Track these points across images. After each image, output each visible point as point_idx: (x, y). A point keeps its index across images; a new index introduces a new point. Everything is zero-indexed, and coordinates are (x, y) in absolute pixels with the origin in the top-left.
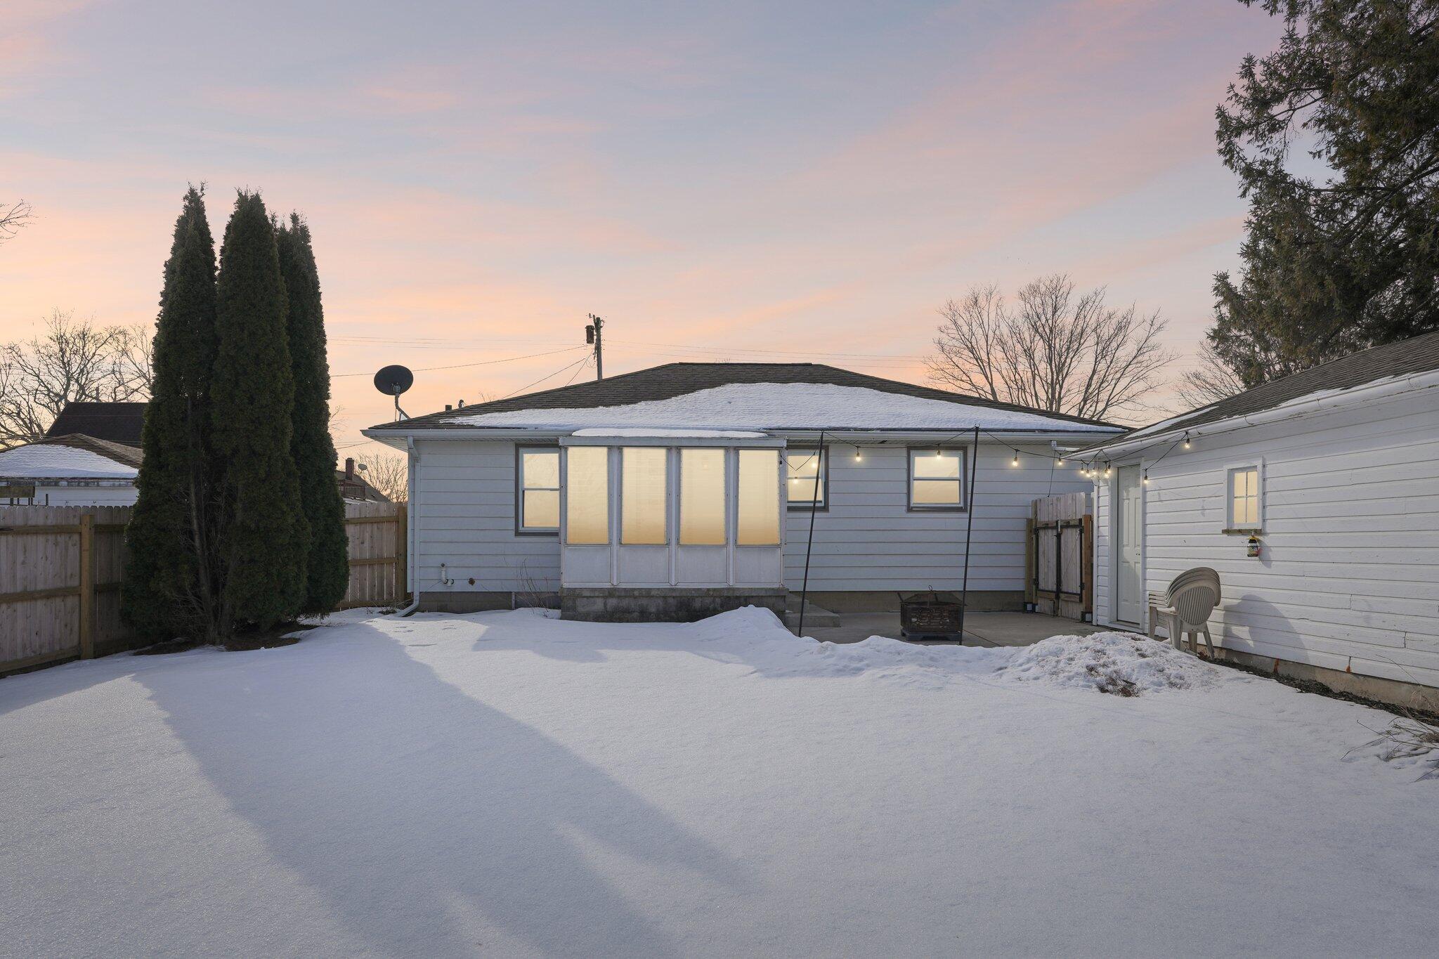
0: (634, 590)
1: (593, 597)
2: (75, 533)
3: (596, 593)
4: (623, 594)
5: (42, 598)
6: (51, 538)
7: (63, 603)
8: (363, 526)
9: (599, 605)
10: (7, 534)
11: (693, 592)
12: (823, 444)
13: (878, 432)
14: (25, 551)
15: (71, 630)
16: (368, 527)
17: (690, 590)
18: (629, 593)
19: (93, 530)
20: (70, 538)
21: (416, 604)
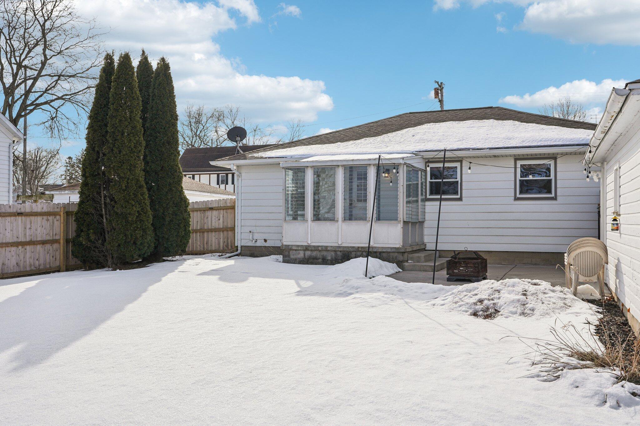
0: (319, 246)
1: (298, 250)
2: (58, 215)
3: (299, 248)
4: (313, 249)
5: (40, 244)
6: (45, 217)
7: (51, 247)
8: (220, 211)
9: (301, 255)
10: (22, 216)
11: (350, 248)
12: (446, 159)
13: (488, 150)
14: (31, 223)
15: (56, 259)
16: (222, 211)
17: (348, 247)
18: (316, 248)
19: (65, 214)
20: (55, 217)
21: (239, 251)
